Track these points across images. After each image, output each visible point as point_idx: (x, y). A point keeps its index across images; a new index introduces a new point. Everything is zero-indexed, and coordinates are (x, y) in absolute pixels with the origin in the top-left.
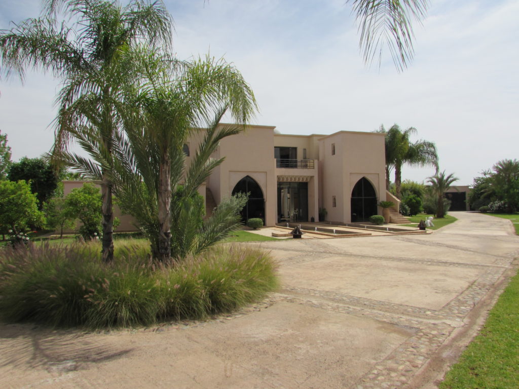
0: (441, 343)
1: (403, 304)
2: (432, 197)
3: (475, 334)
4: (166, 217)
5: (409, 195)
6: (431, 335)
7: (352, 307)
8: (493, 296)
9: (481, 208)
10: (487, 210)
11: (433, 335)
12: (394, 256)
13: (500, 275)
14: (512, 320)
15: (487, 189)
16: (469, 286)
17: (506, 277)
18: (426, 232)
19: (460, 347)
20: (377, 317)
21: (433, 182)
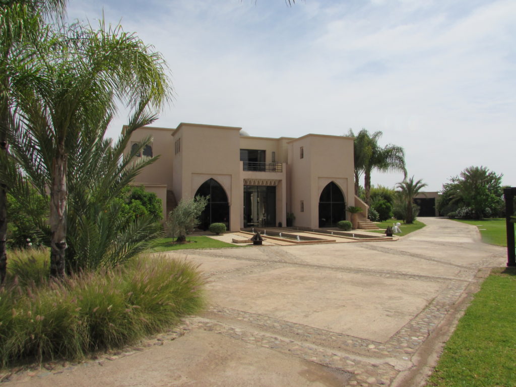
1: (344, 333)
2: (402, 203)
3: (423, 383)
4: (58, 224)
5: (379, 200)
6: (367, 385)
7: (279, 338)
8: (452, 321)
9: (450, 214)
10: (455, 216)
11: (369, 384)
12: (352, 266)
13: (462, 291)
15: (455, 196)
16: (426, 306)
17: (469, 294)
18: (392, 239)
20: (306, 353)
21: (402, 187)
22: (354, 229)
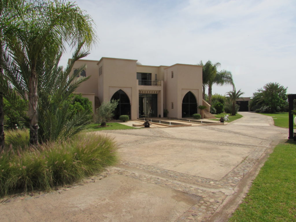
0: (215, 211)
1: (196, 175)
2: (230, 103)
3: (240, 202)
4: (34, 115)
5: (217, 102)
6: (209, 203)
7: (160, 178)
8: (257, 168)
10: (259, 111)
11: (210, 202)
12: (201, 139)
13: (263, 152)
14: (268, 189)
15: (260, 99)
16: (243, 161)
17: (267, 154)
18: (224, 124)
19: (228, 215)
20: (175, 187)
21: (230, 95)
22: (202, 118)
